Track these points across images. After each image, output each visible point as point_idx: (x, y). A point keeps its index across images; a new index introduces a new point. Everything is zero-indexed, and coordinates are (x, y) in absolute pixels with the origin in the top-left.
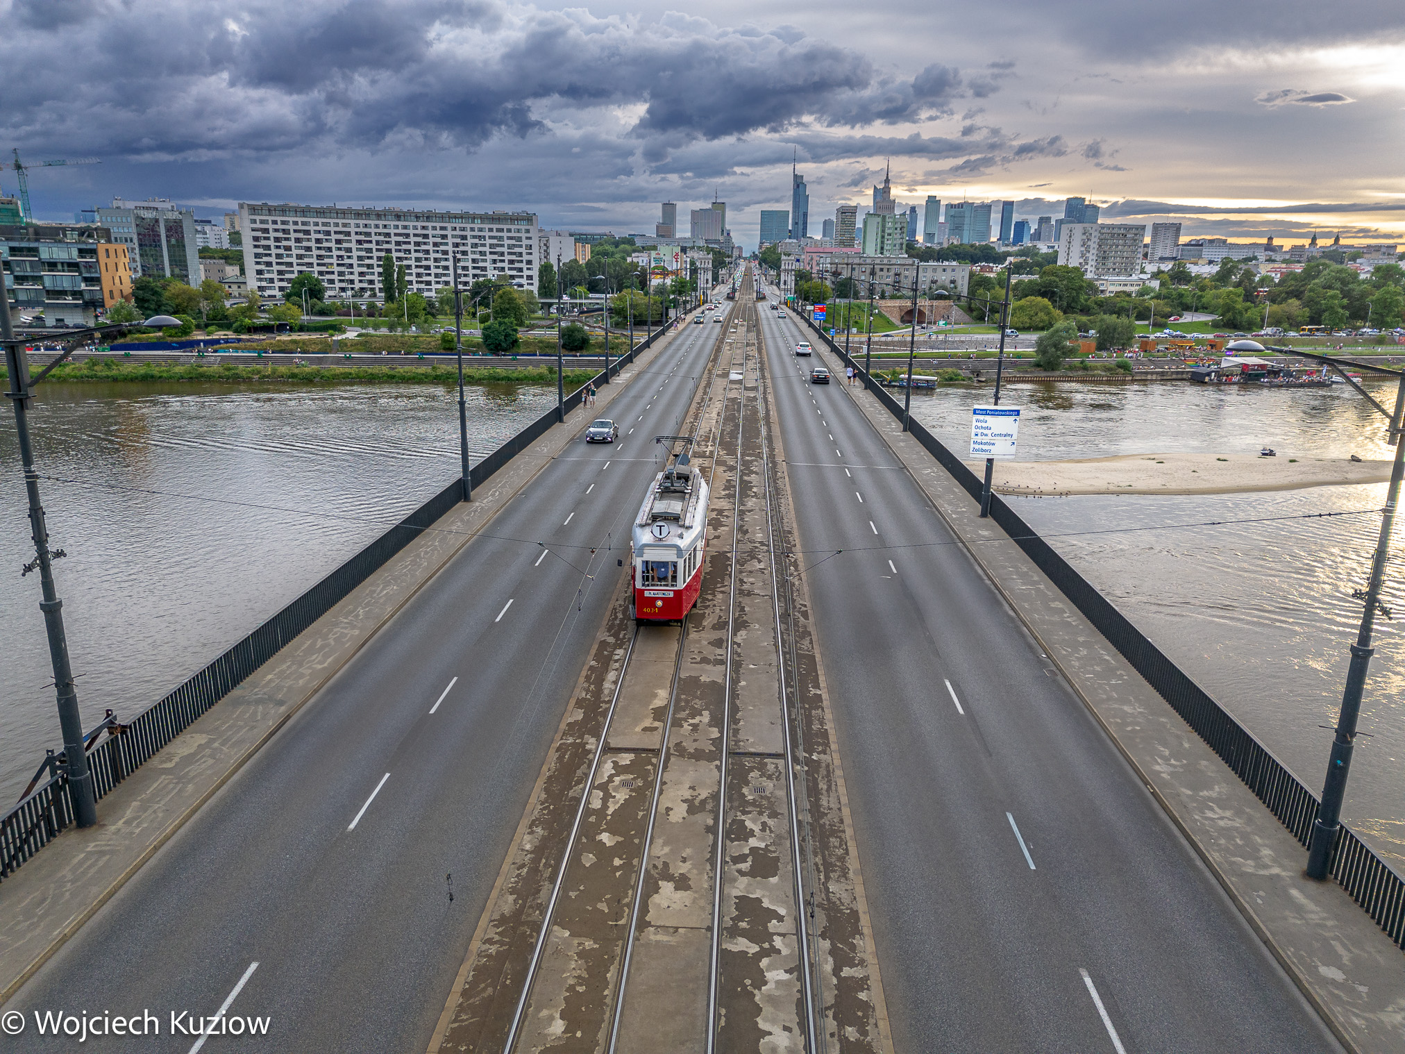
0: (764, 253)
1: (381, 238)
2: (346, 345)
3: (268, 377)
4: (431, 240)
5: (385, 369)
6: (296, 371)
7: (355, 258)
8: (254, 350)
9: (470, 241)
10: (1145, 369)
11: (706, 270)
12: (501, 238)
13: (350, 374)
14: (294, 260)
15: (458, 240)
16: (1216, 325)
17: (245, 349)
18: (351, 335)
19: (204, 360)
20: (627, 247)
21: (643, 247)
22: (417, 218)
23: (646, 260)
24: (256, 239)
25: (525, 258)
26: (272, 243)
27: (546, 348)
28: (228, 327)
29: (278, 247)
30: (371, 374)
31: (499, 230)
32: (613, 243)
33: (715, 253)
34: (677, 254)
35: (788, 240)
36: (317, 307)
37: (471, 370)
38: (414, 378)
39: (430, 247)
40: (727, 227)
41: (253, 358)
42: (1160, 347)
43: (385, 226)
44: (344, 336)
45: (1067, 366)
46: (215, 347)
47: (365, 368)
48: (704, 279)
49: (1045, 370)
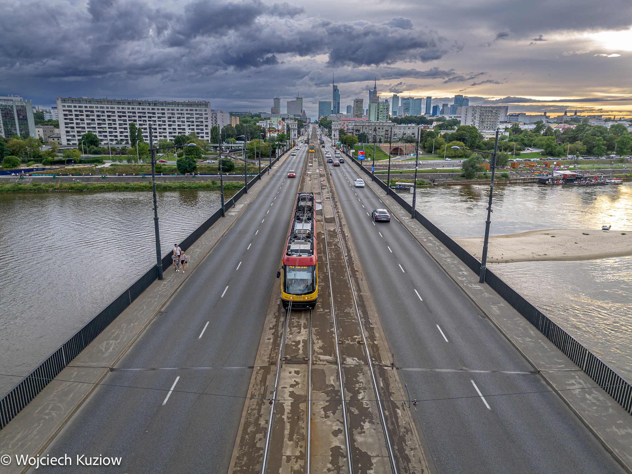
0: (321, 121)
1: (131, 114)
2: (103, 171)
3: (57, 189)
4: (157, 115)
5: (123, 184)
6: (73, 185)
7: (118, 124)
8: (51, 174)
9: (176, 116)
10: (515, 177)
11: (294, 129)
12: (192, 114)
13: (104, 187)
14: (86, 126)
15: (171, 115)
16: (543, 154)
17: (47, 173)
18: (107, 165)
19: (23, 180)
20: (257, 118)
21: (265, 118)
22: (150, 104)
23: (265, 124)
24: (65, 115)
25: (204, 124)
26: (74, 117)
27: (211, 171)
28: (40, 162)
29: (77, 119)
30: (116, 187)
31: (191, 110)
32: (251, 117)
33: (298, 121)
34: (280, 121)
35: (332, 115)
36: (93, 150)
37: (170, 183)
38: (139, 188)
39: (156, 119)
40: (304, 109)
41: (50, 179)
42: (520, 166)
43: (133, 108)
44: (102, 166)
45: (477, 176)
46: (30, 173)
47: (112, 183)
48: (293, 133)
49: (467, 179)
